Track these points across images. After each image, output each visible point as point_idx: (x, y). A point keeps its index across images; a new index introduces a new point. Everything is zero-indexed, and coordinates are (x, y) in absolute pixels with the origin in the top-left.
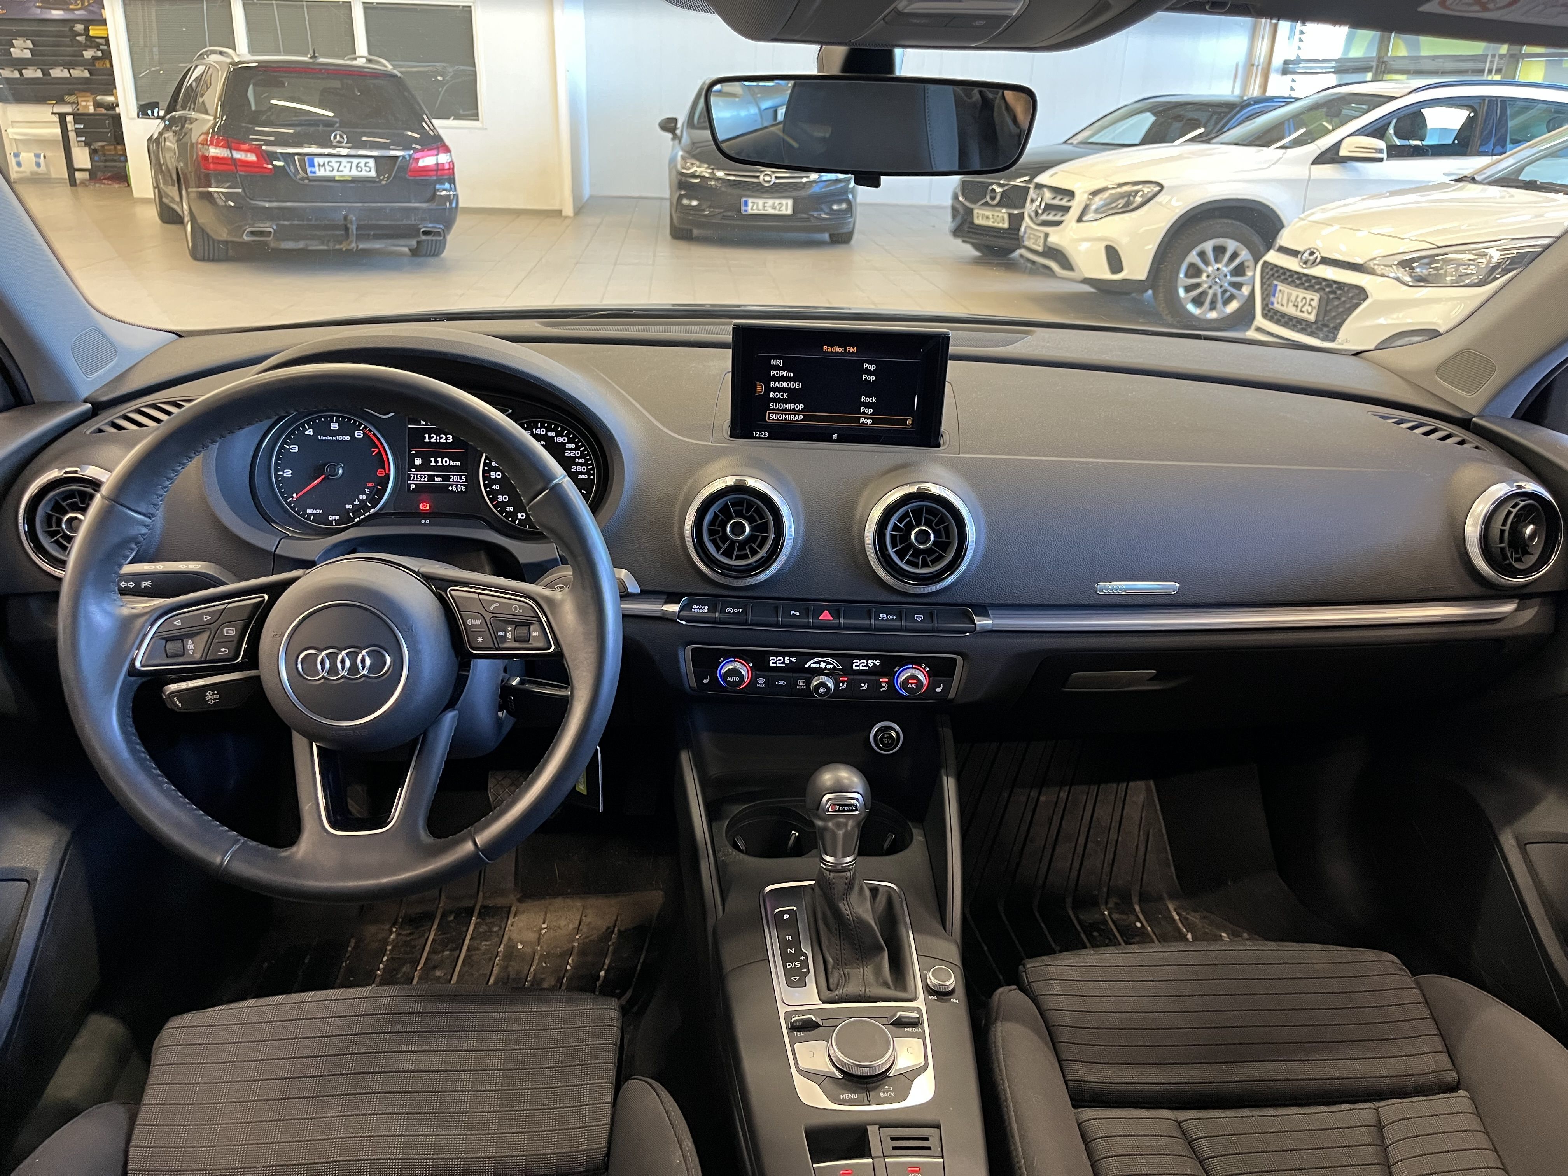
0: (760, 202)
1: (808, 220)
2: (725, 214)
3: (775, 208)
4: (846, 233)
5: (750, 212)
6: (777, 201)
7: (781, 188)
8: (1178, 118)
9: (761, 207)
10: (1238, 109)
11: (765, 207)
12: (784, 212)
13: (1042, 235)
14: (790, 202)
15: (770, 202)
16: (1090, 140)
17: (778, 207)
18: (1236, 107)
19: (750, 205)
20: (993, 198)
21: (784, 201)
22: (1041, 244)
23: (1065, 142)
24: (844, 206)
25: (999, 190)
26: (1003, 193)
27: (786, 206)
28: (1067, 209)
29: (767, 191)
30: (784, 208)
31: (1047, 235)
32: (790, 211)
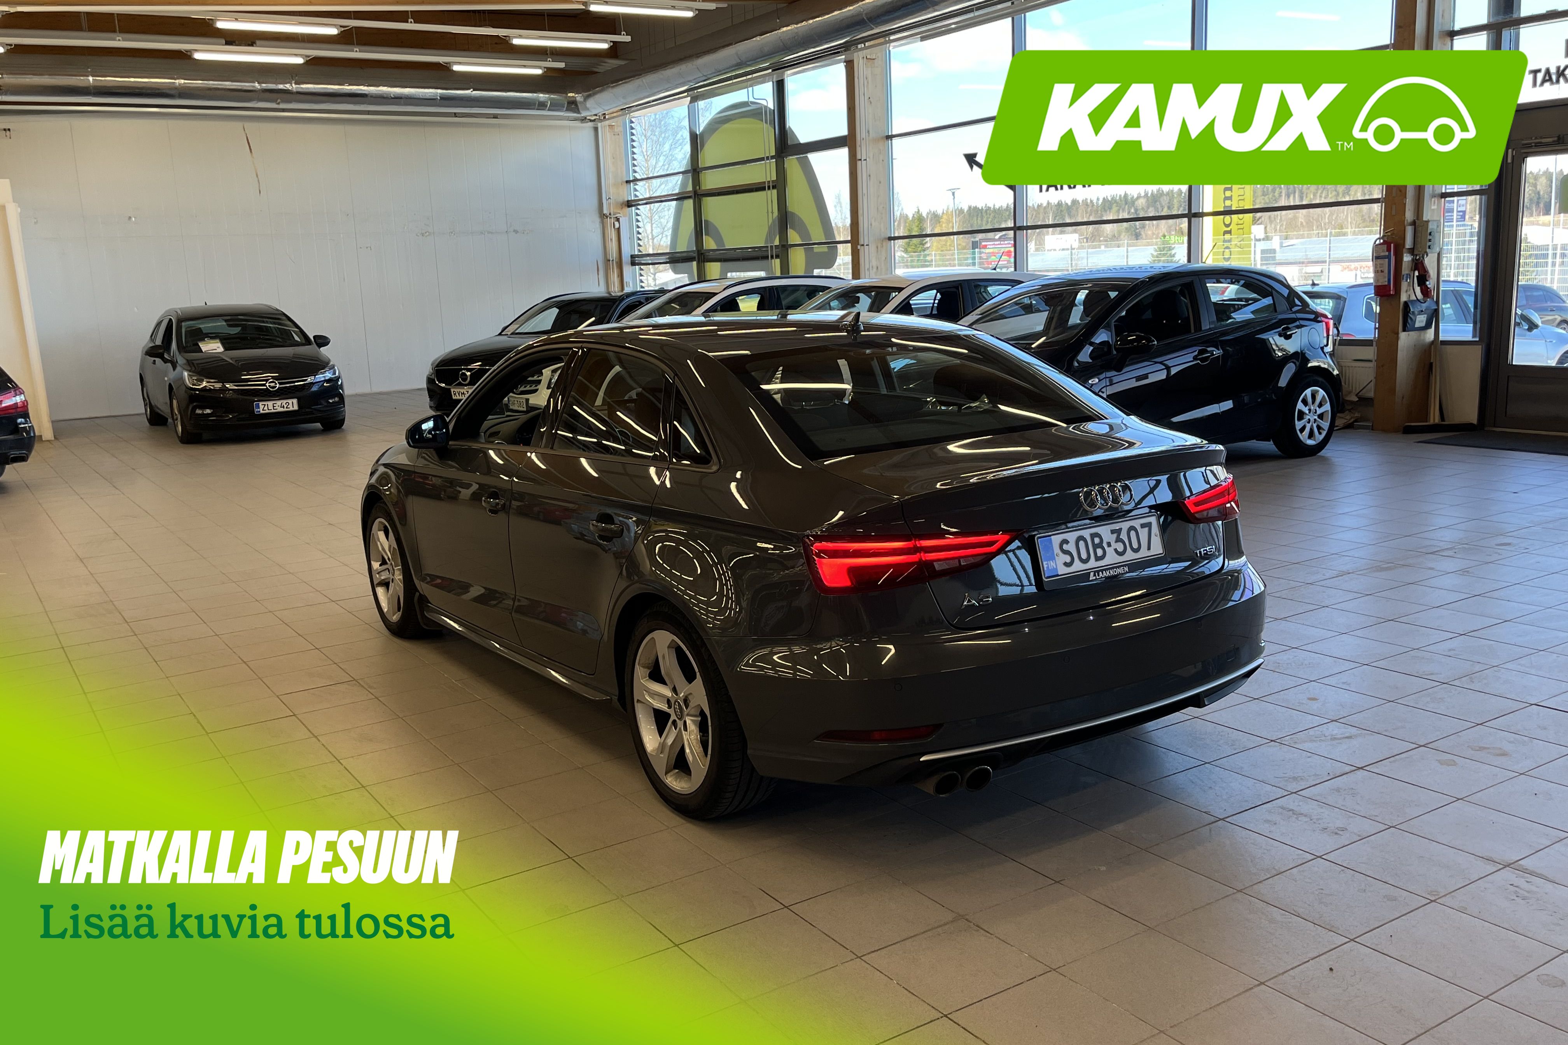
0: (270, 404)
1: (312, 413)
2: (241, 416)
3: (284, 407)
4: (338, 421)
5: (262, 412)
6: (284, 402)
7: (285, 391)
8: (575, 312)
9: (271, 407)
10: (618, 303)
11: (274, 406)
12: (291, 409)
13: (524, 401)
14: (295, 401)
15: (279, 403)
16: (517, 331)
17: (285, 406)
18: (617, 301)
19: (261, 407)
20: (465, 380)
21: (290, 401)
22: (525, 406)
23: (500, 334)
24: (337, 399)
25: (468, 374)
26: (471, 375)
27: (292, 405)
28: (539, 382)
29: (274, 395)
30: (290, 406)
31: (527, 400)
32: (296, 408)
